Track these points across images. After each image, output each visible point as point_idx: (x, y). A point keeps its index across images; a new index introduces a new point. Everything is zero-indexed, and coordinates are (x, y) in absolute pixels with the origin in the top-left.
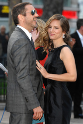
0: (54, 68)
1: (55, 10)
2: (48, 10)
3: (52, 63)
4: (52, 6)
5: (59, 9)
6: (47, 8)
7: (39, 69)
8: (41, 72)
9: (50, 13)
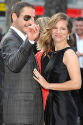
0: (57, 74)
1: (58, 8)
2: (50, 8)
3: (54, 68)
4: (54, 3)
5: (63, 6)
6: (49, 5)
7: (36, 79)
8: (40, 82)
9: (53, 11)
